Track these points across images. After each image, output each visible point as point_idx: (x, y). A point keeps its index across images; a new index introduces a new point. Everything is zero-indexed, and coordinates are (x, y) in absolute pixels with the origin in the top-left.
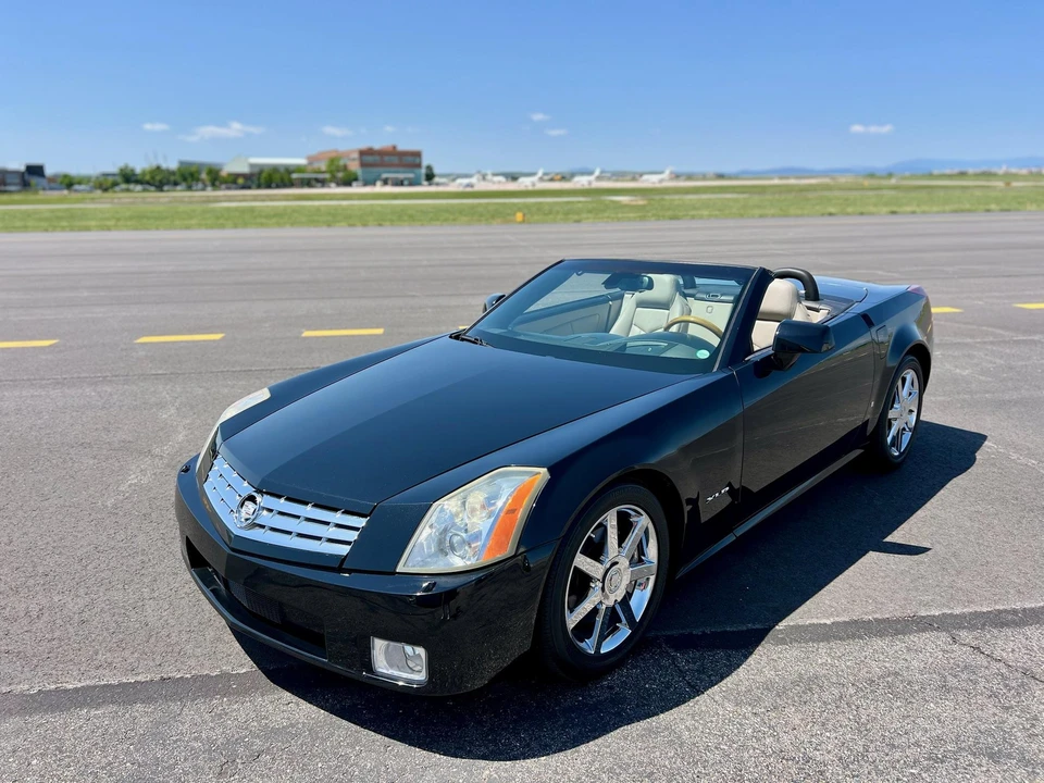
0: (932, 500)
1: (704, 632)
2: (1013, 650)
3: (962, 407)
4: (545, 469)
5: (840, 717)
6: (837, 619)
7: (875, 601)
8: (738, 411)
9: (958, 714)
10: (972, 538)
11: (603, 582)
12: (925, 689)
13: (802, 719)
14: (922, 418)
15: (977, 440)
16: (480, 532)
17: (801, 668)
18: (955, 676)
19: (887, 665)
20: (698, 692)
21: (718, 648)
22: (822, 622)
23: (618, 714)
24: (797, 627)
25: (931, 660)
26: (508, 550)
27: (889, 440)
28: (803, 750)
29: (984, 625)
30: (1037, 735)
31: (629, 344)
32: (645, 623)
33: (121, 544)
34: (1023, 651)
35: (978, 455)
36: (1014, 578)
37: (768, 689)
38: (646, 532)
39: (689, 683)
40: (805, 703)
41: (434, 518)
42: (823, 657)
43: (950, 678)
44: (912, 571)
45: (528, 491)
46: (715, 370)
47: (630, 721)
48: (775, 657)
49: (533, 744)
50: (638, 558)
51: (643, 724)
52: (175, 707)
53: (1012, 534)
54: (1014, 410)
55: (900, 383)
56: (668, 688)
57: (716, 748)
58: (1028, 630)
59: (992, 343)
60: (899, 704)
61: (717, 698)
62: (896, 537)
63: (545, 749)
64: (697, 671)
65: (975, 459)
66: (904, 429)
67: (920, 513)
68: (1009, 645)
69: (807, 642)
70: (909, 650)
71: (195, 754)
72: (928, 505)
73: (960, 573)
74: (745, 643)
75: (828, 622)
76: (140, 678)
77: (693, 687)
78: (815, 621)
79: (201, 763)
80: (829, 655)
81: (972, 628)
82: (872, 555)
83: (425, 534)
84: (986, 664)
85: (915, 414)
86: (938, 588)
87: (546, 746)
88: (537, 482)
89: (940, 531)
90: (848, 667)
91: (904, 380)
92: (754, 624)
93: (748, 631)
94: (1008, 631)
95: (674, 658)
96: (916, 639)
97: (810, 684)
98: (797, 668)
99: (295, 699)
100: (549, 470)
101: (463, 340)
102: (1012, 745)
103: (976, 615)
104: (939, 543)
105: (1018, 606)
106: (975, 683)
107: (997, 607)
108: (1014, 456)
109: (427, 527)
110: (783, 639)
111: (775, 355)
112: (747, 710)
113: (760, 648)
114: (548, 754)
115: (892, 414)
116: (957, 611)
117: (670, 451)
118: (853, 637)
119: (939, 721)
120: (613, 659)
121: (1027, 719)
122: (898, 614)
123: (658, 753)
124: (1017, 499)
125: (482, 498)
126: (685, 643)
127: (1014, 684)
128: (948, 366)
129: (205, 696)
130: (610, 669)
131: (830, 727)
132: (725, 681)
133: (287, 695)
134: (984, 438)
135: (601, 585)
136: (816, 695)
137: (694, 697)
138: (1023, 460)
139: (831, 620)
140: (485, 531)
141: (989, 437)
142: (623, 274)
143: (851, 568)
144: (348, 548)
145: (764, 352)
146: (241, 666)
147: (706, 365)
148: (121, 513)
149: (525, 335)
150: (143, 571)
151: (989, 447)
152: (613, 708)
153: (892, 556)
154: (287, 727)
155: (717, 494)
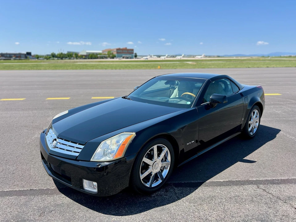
0: (261, 148)
1: (185, 182)
2: (275, 191)
3: (276, 122)
4: (135, 133)
5: (219, 208)
6: (225, 180)
7: (237, 175)
8: (197, 119)
9: (255, 208)
10: (270, 159)
12: (246, 201)
13: (208, 208)
14: (260, 124)
15: (278, 131)
16: (114, 150)
17: (211, 193)
18: (256, 198)
19: (236, 193)
20: (179, 199)
21: (188, 187)
22: (220, 181)
23: (155, 204)
24: (213, 182)
25: (250, 193)
26: (121, 156)
27: (249, 130)
28: (206, 217)
29: (268, 183)
30: (277, 216)
31: (169, 100)
32: (167, 179)
33: (29, 153)
34: (278, 191)
35: (277, 136)
36: (280, 171)
37: (200, 199)
39: (177, 196)
40: (210, 203)
41: (101, 146)
42: (218, 189)
43: (254, 198)
44: (250, 167)
45: (129, 139)
46: (191, 107)
47: (158, 206)
48: (204, 190)
49: (129, 212)
50: (165, 160)
51: (161, 207)
52: (32, 197)
53: (283, 158)
54: (291, 123)
55: (252, 113)
56: (171, 198)
57: (181, 215)
58: (281, 186)
59: (289, 104)
61: (184, 201)
62: (247, 158)
63: (132, 213)
64: (180, 193)
65: (276, 136)
66: (254, 127)
67: (256, 151)
68: (274, 190)
69: (214, 186)
70: (244, 189)
71: (34, 210)
72: (259, 149)
73: (264, 168)
74: (196, 186)
75: (222, 181)
76: (25, 189)
78: (218, 180)
79: (35, 213)
80: (220, 190)
81: (265, 184)
82: (239, 164)
83: (99, 150)
84: (266, 194)
85: (258, 123)
86: (256, 173)
87: (132, 212)
89: (261, 156)
90: (225, 194)
91: (254, 113)
92: (200, 180)
93: (198, 182)
94: (275, 185)
95: (174, 189)
96: (247, 187)
97: (212, 198)
98: (209, 193)
99: (65, 196)
102: (269, 218)
103: (267, 180)
104: (260, 160)
105: (280, 178)
106: (262, 200)
107: (273, 179)
108: (288, 136)
109: (100, 148)
110: (207, 185)
111: (210, 103)
112: (192, 205)
113: (200, 187)
114: (132, 215)
115: (250, 122)
116: (261, 179)
117: (176, 130)
118: (228, 185)
119: (248, 210)
120: (156, 189)
121: (275, 211)
122: (243, 179)
123: (164, 216)
124: (286, 148)
125: (116, 141)
126: (178, 185)
127: (273, 201)
128: (274, 110)
129: (41, 195)
130: (155, 192)
131: (215, 210)
132: (188, 196)
133: (63, 195)
134: (280, 130)
135: (152, 167)
136: (213, 201)
137: (178, 200)
138: (291, 137)
139: (223, 180)
140: (116, 150)
141: (282, 130)
142: (171, 80)
143: (232, 166)
144: (78, 154)
145: (207, 103)
146: (53, 187)
147: (189, 106)
148: (31, 145)
149: (142, 97)
150: (33, 160)
151: (281, 133)
152: (154, 202)
153: (245, 163)
154: (61, 204)
155: (190, 143)
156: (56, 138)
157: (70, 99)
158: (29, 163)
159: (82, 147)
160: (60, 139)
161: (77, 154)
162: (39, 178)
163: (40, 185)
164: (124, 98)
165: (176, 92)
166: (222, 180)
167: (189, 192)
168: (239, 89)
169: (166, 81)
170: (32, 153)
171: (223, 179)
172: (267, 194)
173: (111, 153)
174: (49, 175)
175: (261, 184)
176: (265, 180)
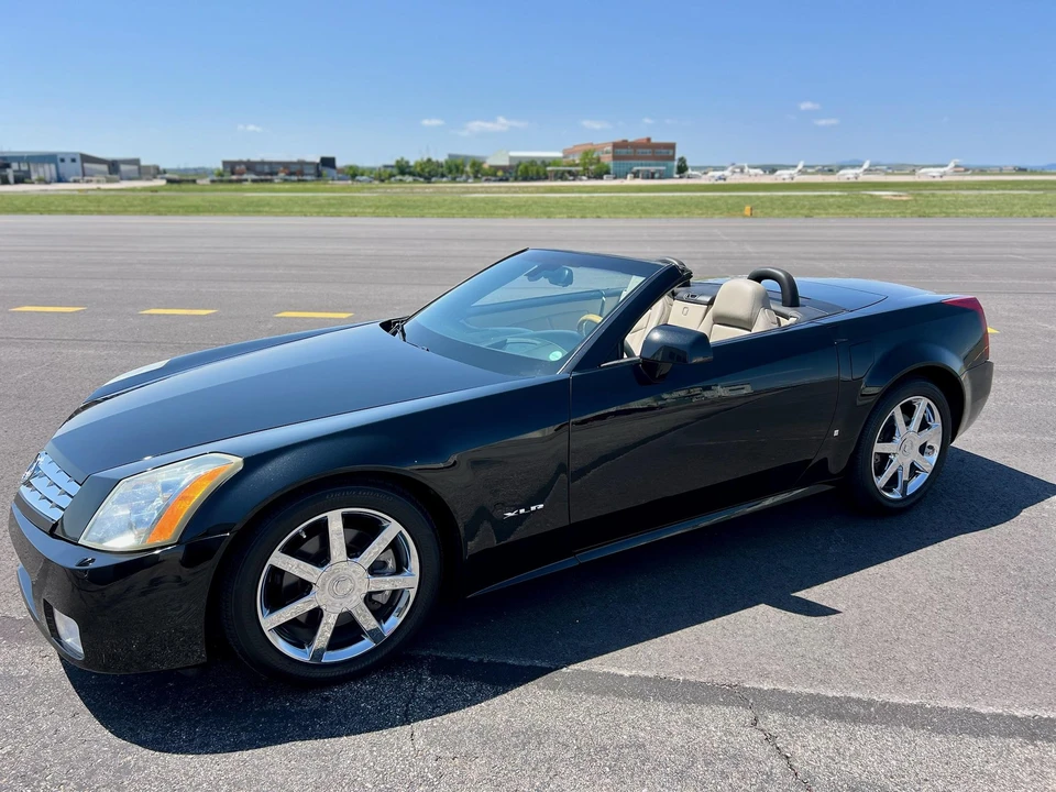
1: (481, 660)
2: (816, 749)
6: (641, 673)
7: (707, 660)
12: (656, 771)
17: (541, 718)
18: (709, 764)
19: (642, 734)
20: (406, 722)
21: (477, 680)
22: (620, 673)
23: (305, 728)
25: (699, 739)
26: (170, 537)
29: (812, 712)
34: (830, 753)
37: (481, 735)
39: (407, 711)
40: (504, 757)
42: (580, 712)
43: (700, 765)
44: (789, 634)
45: (213, 478)
46: (557, 373)
48: (526, 701)
55: (897, 411)
56: (381, 711)
58: (861, 730)
60: (608, 781)
61: (418, 732)
64: (429, 699)
66: (915, 468)
68: (817, 743)
69: (579, 691)
70: (686, 722)
73: (845, 646)
74: (512, 680)
77: (407, 716)
78: (613, 670)
80: (588, 710)
81: (793, 712)
82: (760, 609)
84: (763, 757)
86: (798, 659)
88: (225, 471)
89: (876, 594)
90: (594, 728)
91: (908, 408)
92: (543, 661)
93: (529, 667)
94: (834, 725)
95: (420, 682)
98: (537, 717)
100: (243, 459)
103: (815, 698)
104: (859, 607)
105: (882, 698)
106: (725, 777)
107: (852, 695)
110: (557, 683)
111: (644, 363)
112: (434, 751)
113: (522, 687)
115: (886, 448)
116: (795, 690)
118: (637, 696)
120: (339, 670)
122: (718, 680)
135: (317, 588)
136: (525, 752)
137: (396, 726)
139: (634, 672)
155: (522, 511)
164: (387, 325)
166: (631, 670)
167: (465, 700)
171: (639, 667)
172: (769, 756)
175: (778, 709)
176: (809, 695)
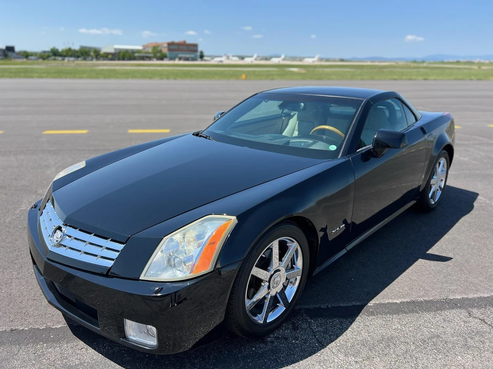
0: (452, 229)
1: (327, 306)
3: (465, 178)
4: (235, 217)
7: (424, 288)
8: (351, 180)
9: (476, 364)
10: (475, 251)
11: (269, 282)
14: (447, 184)
16: (192, 256)
18: (472, 338)
19: (433, 330)
20: (323, 346)
22: (395, 301)
23: (276, 360)
24: (381, 305)
25: (457, 327)
26: (209, 268)
27: (430, 195)
29: (486, 305)
31: (292, 141)
32: (294, 303)
35: (475, 204)
38: (297, 251)
39: (318, 340)
40: (386, 355)
41: (163, 247)
42: (396, 324)
43: (469, 340)
45: (224, 229)
46: (339, 157)
48: (368, 324)
50: (291, 267)
52: (15, 349)
56: (305, 343)
59: (478, 144)
60: (441, 356)
61: (334, 351)
62: (434, 251)
64: (323, 332)
65: (474, 206)
66: (438, 190)
67: (446, 236)
69: (386, 314)
70: (444, 320)
72: (450, 232)
73: (470, 273)
74: (351, 314)
75: (398, 302)
77: (320, 343)
78: (391, 301)
80: (399, 323)
81: (480, 307)
82: (421, 262)
83: (158, 256)
84: (488, 330)
85: (443, 182)
86: (458, 282)
88: (230, 225)
91: (440, 163)
93: (352, 306)
95: (310, 323)
96: (449, 313)
97: (388, 341)
98: (380, 331)
99: (86, 346)
100: (238, 218)
101: (200, 136)
103: (481, 299)
104: (458, 254)
106: (484, 343)
109: (160, 252)
110: (372, 311)
111: (373, 149)
112: (352, 359)
113: (359, 318)
115: (432, 182)
116: (470, 296)
117: (311, 204)
118: (412, 311)
120: (274, 325)
122: (438, 297)
125: (194, 235)
126: (316, 314)
129: (34, 343)
130: (272, 331)
132: (338, 339)
133: (81, 344)
134: (477, 195)
135: (268, 284)
137: (321, 349)
139: (400, 300)
140: (195, 255)
141: (480, 194)
142: (289, 101)
143: (410, 268)
144: (112, 262)
145: (367, 147)
146: (59, 323)
147: (334, 154)
148: (12, 227)
149: (234, 134)
150: (16, 261)
151: (481, 200)
152: (273, 356)
153: (432, 262)
154: (78, 365)
155: (338, 229)
156: (61, 224)
157: (87, 133)
158: (9, 267)
159: (120, 247)
160: (70, 226)
161: (110, 264)
162: (31, 302)
163: (31, 320)
164: (197, 135)
165: (293, 122)
166: (398, 299)
167: (340, 329)
168: (416, 120)
169: (281, 102)
170: (15, 246)
171: (400, 297)
172: (490, 329)
173: (184, 263)
174: (50, 302)
175: (473, 307)
176: (478, 298)
